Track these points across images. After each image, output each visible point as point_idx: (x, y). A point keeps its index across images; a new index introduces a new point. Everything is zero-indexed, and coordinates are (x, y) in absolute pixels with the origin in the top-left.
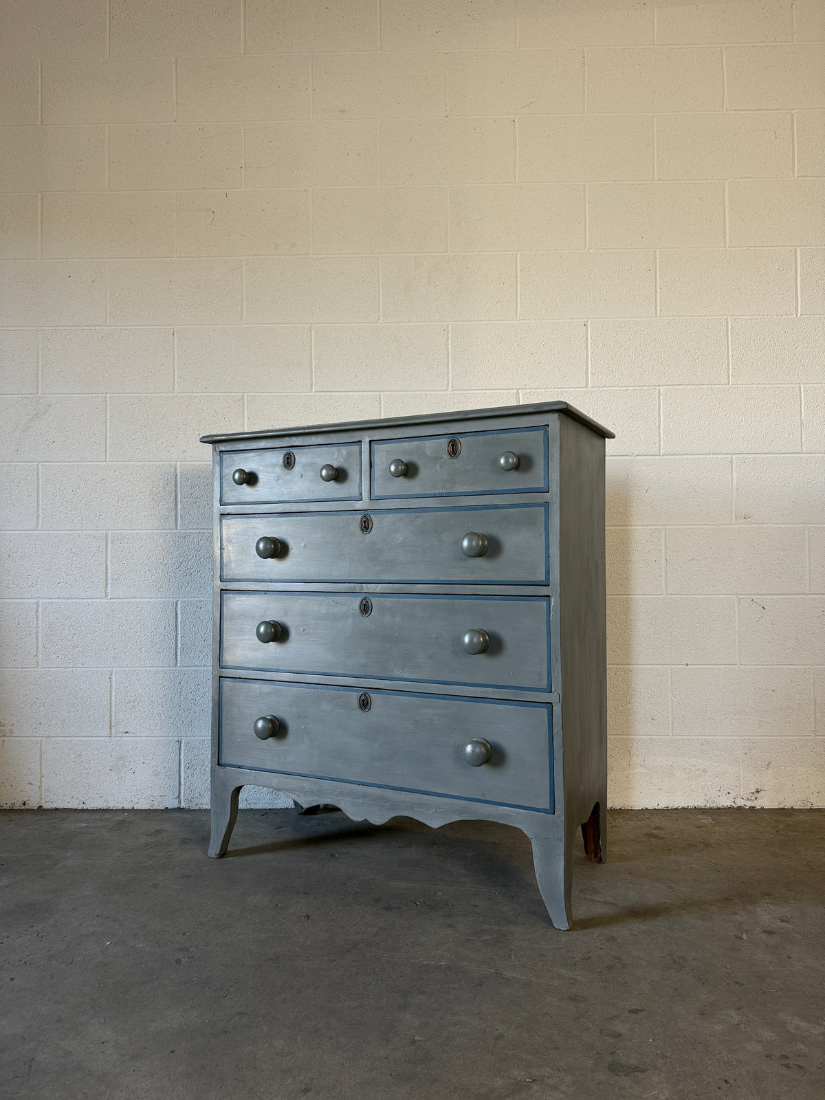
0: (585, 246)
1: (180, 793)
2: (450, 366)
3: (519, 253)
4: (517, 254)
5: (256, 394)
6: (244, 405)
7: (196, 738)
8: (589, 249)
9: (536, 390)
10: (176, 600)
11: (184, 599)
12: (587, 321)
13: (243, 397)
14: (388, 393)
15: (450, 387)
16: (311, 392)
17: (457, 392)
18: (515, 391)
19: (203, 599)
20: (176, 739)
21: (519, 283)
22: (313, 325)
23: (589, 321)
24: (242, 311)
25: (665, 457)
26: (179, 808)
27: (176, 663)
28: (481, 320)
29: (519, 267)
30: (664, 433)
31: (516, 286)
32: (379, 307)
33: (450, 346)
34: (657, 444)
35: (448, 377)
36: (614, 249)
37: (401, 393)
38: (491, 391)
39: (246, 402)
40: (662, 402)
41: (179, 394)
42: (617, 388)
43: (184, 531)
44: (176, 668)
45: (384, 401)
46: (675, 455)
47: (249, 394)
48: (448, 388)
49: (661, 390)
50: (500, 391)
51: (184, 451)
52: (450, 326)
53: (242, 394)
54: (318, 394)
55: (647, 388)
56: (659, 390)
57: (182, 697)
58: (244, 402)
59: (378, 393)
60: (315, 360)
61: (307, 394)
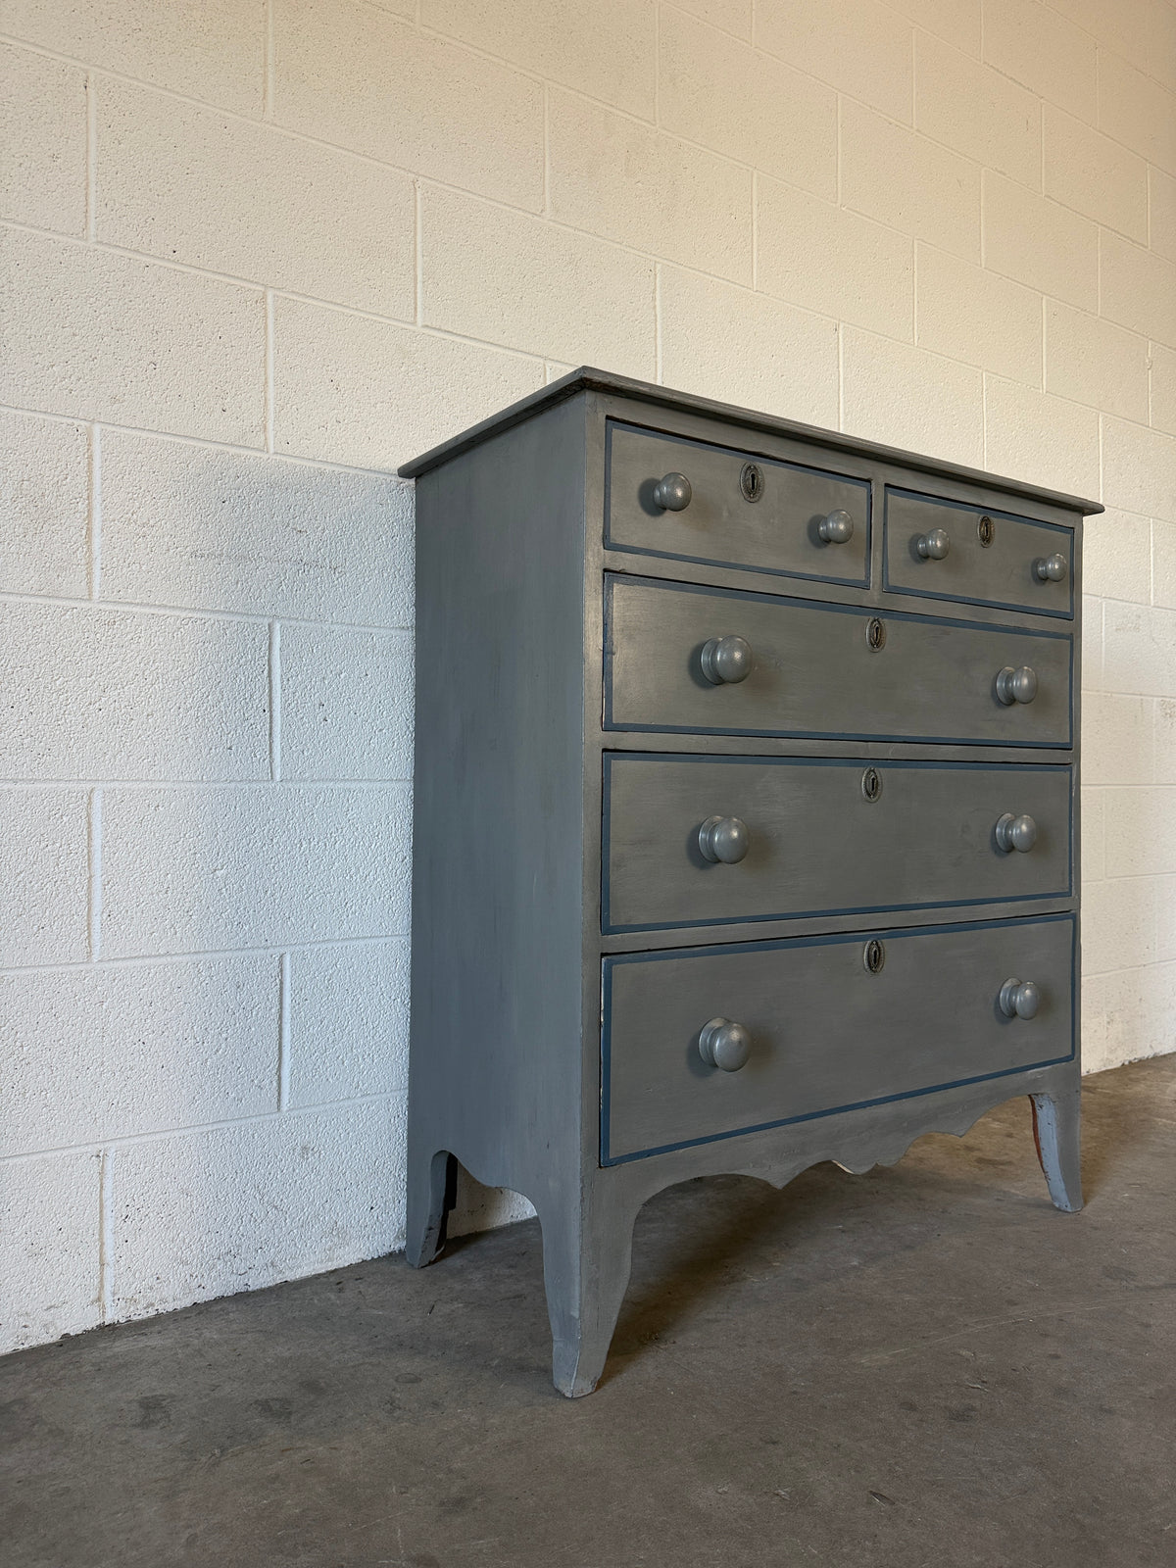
0: (837, 197)
1: (102, 1287)
3: (755, 174)
4: (752, 173)
5: (295, 297)
6: (266, 316)
7: (145, 1139)
8: (842, 204)
10: (88, 786)
11: (112, 785)
12: (839, 324)
13: (264, 297)
16: (414, 323)
19: (163, 785)
20: (93, 1149)
21: (755, 223)
22: (420, 179)
23: (842, 325)
24: (265, 91)
26: (102, 1328)
27: (90, 954)
28: (705, 272)
29: (755, 198)
31: (752, 229)
32: (544, 185)
39: (270, 309)
41: (100, 247)
43: (110, 607)
44: (89, 967)
47: (278, 293)
51: (114, 399)
52: (658, 267)
53: (262, 289)
54: (427, 331)
57: (106, 1040)
58: (266, 309)
59: (542, 361)
60: (423, 256)
61: (406, 326)
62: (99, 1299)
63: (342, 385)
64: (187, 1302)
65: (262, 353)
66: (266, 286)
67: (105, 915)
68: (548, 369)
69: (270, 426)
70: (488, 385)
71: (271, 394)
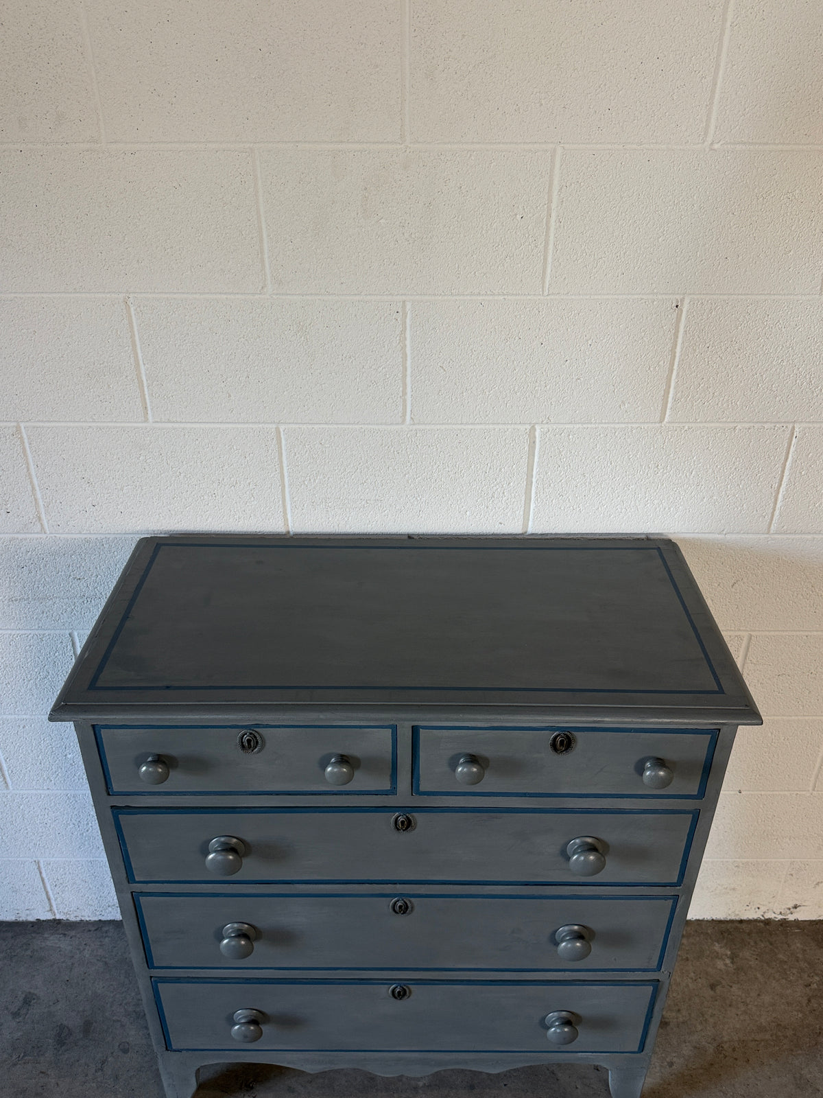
0: (706, 133)
1: (51, 905)
2: (409, 380)
3: (559, 151)
4: (555, 150)
5: (41, 424)
6: (23, 443)
8: (712, 144)
9: (567, 426)
12: (683, 300)
13: (18, 429)
14: (291, 426)
15: (408, 417)
16: (146, 420)
17: (422, 427)
18: (528, 427)
21: (554, 215)
22: (131, 296)
23: (687, 301)
25: (776, 536)
26: (56, 920)
28: (472, 294)
29: (556, 182)
30: (784, 498)
31: (548, 223)
32: (262, 261)
33: (408, 342)
34: (767, 518)
35: (405, 401)
36: (767, 144)
37: (316, 427)
38: (482, 426)
39: (25, 436)
40: (792, 449)
42: (718, 425)
45: (286, 440)
46: (795, 533)
47: (27, 424)
48: (404, 421)
49: (796, 429)
50: (501, 426)
52: (409, 306)
53: (15, 424)
55: (772, 425)
56: (794, 428)
58: (21, 438)
59: (274, 426)
60: (144, 364)
61: (136, 425)
62: (51, 910)
63: (92, 480)
64: (96, 919)
65: (25, 470)
66: (17, 421)
67: (10, 772)
68: (281, 430)
69: (43, 516)
70: (222, 456)
71: (39, 496)
